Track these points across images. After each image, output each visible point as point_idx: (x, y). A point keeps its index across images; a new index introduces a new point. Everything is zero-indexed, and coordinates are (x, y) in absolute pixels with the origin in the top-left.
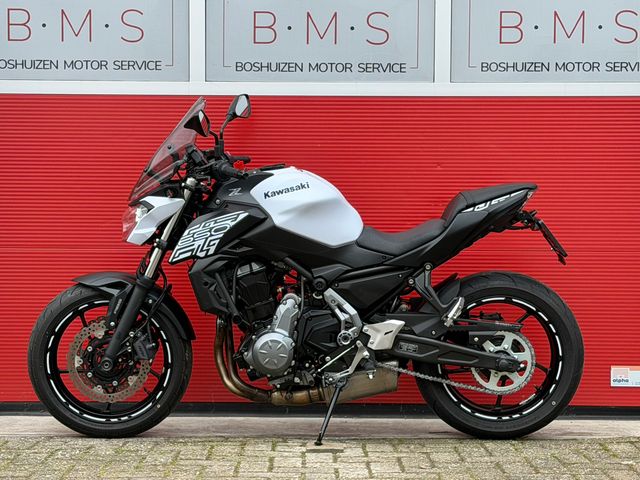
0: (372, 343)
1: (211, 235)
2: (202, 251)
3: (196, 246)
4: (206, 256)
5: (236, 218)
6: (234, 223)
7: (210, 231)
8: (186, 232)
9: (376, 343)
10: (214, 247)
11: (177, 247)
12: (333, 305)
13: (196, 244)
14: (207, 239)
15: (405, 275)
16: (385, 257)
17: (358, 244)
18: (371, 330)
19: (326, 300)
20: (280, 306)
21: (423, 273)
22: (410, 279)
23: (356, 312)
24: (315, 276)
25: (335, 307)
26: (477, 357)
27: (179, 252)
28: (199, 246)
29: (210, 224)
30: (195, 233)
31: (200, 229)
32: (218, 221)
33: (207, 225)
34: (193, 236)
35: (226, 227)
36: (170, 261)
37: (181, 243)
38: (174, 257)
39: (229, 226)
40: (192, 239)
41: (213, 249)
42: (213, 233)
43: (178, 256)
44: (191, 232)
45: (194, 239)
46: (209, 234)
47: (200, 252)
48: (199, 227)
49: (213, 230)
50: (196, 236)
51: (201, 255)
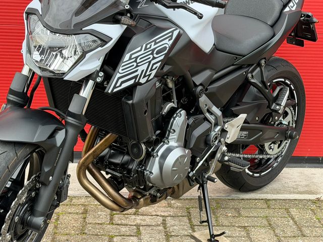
0: (228, 138)
1: (154, 58)
2: (145, 76)
3: (139, 72)
4: (147, 81)
5: (172, 36)
6: (171, 42)
7: (152, 54)
9: (231, 137)
10: (156, 70)
11: (118, 75)
12: (205, 109)
13: (140, 69)
14: (150, 62)
15: (247, 73)
16: (236, 58)
17: (216, 48)
18: (229, 127)
19: (200, 105)
20: (176, 119)
21: (258, 69)
22: (250, 75)
23: (221, 113)
24: (198, 84)
25: (206, 111)
26: (278, 133)
27: (120, 81)
28: (143, 71)
29: (151, 46)
30: (137, 58)
31: (142, 52)
32: (157, 41)
33: (148, 46)
34: (135, 61)
35: (165, 48)
36: (110, 91)
37: (122, 70)
38: (115, 87)
39: (167, 46)
40: (135, 64)
41: (154, 72)
42: (155, 56)
43: (120, 85)
44: (133, 56)
45: (137, 64)
46: (151, 56)
47: (143, 78)
48: (141, 50)
49: (155, 52)
50: (138, 61)
51: (143, 81)
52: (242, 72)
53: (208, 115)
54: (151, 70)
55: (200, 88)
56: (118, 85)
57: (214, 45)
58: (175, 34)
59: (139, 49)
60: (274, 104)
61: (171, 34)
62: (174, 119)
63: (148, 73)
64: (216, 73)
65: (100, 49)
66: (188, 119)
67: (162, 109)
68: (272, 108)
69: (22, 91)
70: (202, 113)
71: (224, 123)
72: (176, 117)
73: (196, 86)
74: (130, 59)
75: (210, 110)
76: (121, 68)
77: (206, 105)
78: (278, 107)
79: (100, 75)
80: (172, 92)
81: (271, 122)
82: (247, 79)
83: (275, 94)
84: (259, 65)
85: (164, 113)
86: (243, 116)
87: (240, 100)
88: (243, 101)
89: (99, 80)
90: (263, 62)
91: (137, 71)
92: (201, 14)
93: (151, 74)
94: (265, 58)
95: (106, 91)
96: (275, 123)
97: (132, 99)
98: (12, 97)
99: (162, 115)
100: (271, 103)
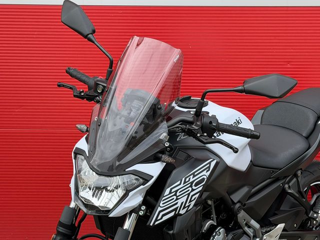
1: (193, 190)
2: (184, 208)
3: (179, 205)
4: (187, 211)
6: (209, 172)
7: (191, 186)
8: (167, 191)
10: (195, 201)
11: (159, 209)
14: (189, 194)
15: (284, 184)
16: (273, 171)
17: (252, 164)
18: (268, 238)
19: (239, 221)
20: (216, 238)
21: (295, 179)
22: (287, 186)
23: (259, 226)
24: (235, 202)
25: (244, 225)
26: (317, 237)
27: (161, 214)
28: (182, 203)
29: (190, 179)
30: (176, 191)
31: (182, 185)
32: (196, 174)
33: (187, 180)
34: (175, 195)
35: (204, 179)
36: (151, 224)
37: (163, 204)
38: (156, 220)
39: (205, 177)
40: (175, 197)
41: (193, 203)
42: (194, 188)
43: (161, 218)
44: (173, 190)
45: (177, 197)
46: (190, 189)
47: (183, 209)
48: (180, 184)
49: (194, 185)
50: (178, 194)
51: (182, 212)
52: (279, 183)
53: (246, 229)
54: (190, 201)
55: (238, 205)
56: (159, 218)
57: (251, 161)
58: (213, 164)
59: (179, 183)
60: (312, 212)
61: (208, 165)
62: (214, 238)
63: (187, 205)
64: (253, 188)
65: (142, 187)
66: (227, 236)
67: (202, 227)
68: (310, 216)
69: (70, 224)
70: (240, 227)
71: (263, 235)
72: (215, 236)
73: (234, 204)
74: (170, 193)
75: (249, 224)
76: (162, 202)
77: (244, 220)
78: (315, 215)
79: (142, 209)
80: (211, 209)
81: (310, 226)
82: (284, 190)
83: (312, 202)
84: (296, 176)
85: (203, 231)
86: (281, 226)
87: (278, 209)
88: (281, 209)
89: (141, 213)
90: (299, 172)
91: (177, 204)
92: (236, 148)
93: (190, 205)
94: (301, 169)
95: (148, 224)
96: (313, 227)
97: (173, 229)
98: (61, 229)
99: (202, 233)
100: (308, 211)
